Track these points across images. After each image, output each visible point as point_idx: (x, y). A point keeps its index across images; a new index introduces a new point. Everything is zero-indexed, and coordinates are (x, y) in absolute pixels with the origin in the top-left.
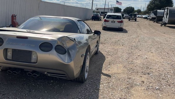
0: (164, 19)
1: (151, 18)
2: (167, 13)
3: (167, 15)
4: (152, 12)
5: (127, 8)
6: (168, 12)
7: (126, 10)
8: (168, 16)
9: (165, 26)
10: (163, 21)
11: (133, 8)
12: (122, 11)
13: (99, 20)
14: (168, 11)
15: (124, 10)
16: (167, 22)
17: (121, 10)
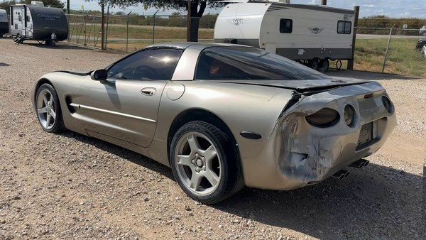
0: (16, 28)
2: (26, 17)
3: (27, 20)
6: (30, 15)
8: (30, 23)
9: (22, 43)
10: (13, 33)
14: (28, 12)
16: (30, 34)
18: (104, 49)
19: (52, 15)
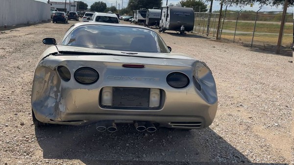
0: (162, 22)
1: (137, 20)
2: (167, 15)
3: (167, 16)
4: (139, 12)
5: (96, 3)
6: (169, 13)
7: (94, 7)
8: (169, 19)
9: (164, 32)
10: (161, 25)
11: (105, 4)
12: (88, 8)
13: (64, 23)
14: (169, 11)
15: (92, 7)
16: (168, 26)
17: (87, 6)
18: (218, 39)
19: (184, 13)
